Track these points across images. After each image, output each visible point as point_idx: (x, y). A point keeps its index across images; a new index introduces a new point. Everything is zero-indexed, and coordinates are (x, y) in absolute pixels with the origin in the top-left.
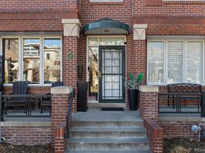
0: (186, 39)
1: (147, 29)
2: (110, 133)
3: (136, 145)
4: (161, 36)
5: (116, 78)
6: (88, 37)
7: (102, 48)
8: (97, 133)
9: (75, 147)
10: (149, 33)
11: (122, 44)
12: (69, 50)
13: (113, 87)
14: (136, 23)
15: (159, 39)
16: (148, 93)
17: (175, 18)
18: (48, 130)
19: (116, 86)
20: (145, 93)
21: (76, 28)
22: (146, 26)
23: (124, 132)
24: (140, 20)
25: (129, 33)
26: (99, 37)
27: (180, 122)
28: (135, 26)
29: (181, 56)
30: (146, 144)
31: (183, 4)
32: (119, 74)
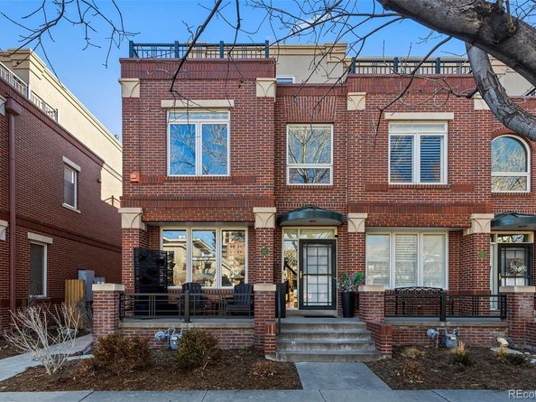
0: (421, 231)
1: (367, 219)
2: (326, 335)
3: (359, 345)
4: (386, 228)
5: (324, 279)
6: (283, 228)
7: (303, 243)
8: (309, 335)
9: (285, 347)
10: (369, 225)
11: (332, 238)
12: (264, 245)
13: (318, 290)
14: (352, 212)
15: (384, 231)
16: (372, 293)
17: (405, 205)
18: (247, 332)
19: (323, 289)
20: (368, 293)
21: (273, 217)
22: (365, 215)
23: (343, 334)
24: (358, 208)
25: (342, 223)
26: (299, 228)
27: (412, 327)
28: (351, 215)
29: (415, 255)
30: (371, 344)
31: (418, 189)
32: (328, 275)
